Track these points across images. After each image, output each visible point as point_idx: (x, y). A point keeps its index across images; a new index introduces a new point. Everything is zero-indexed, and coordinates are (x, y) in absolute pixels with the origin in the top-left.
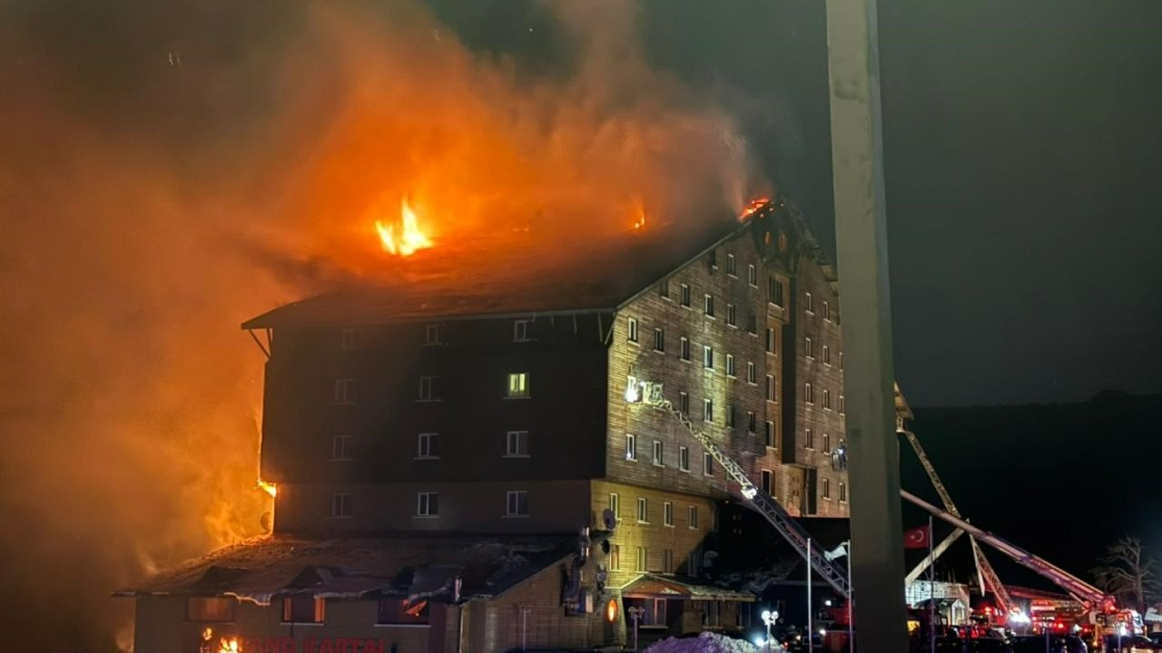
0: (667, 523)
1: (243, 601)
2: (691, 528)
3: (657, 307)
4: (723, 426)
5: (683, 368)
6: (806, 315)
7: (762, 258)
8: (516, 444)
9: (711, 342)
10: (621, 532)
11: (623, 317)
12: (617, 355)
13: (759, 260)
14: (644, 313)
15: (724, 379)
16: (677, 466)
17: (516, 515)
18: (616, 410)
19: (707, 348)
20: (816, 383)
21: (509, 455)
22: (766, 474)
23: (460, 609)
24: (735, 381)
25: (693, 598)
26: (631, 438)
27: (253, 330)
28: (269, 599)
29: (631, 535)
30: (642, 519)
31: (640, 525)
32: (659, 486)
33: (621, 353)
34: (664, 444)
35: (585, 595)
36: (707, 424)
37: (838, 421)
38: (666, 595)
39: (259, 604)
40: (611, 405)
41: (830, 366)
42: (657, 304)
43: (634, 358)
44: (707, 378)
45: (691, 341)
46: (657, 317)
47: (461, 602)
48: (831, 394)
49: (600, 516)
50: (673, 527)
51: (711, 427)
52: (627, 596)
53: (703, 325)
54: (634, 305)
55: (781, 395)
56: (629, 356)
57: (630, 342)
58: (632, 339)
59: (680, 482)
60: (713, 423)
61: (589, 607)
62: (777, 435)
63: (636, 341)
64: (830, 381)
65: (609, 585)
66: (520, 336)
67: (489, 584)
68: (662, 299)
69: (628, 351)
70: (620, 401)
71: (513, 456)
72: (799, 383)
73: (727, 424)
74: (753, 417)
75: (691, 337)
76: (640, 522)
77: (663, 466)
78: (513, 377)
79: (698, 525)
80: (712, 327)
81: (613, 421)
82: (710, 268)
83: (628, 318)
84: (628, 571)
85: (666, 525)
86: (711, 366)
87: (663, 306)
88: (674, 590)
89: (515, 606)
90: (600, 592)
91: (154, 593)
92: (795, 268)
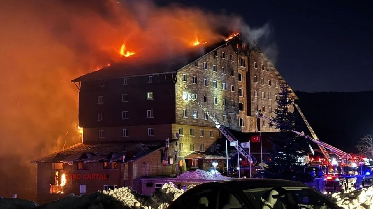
0: (202, 136)
1: (65, 163)
2: (211, 137)
3: (194, 70)
4: (221, 105)
5: (205, 88)
6: (254, 69)
7: (236, 52)
8: (150, 114)
9: (216, 79)
10: (184, 139)
11: (181, 74)
12: (178, 85)
13: (235, 53)
14: (189, 72)
15: (222, 91)
16: (204, 119)
17: (151, 135)
18: (179, 102)
19: (214, 81)
20: (259, 90)
21: (148, 117)
22: (241, 120)
23: (124, 164)
24: (226, 91)
25: (205, 159)
26: (185, 111)
27: (75, 82)
28: (72, 163)
29: (188, 140)
30: (192, 135)
31: (191, 137)
32: (197, 125)
33: (180, 85)
34: (198, 112)
35: (170, 159)
36: (215, 105)
37: (269, 102)
38: (197, 158)
39: (70, 164)
40: (176, 101)
41: (264, 84)
42: (194, 69)
43: (185, 86)
44: (215, 91)
45: (208, 80)
46: (194, 73)
47: (125, 162)
48: (265, 93)
49: (175, 135)
50: (204, 137)
51: (217, 106)
52: (186, 159)
53: (213, 75)
54: (185, 70)
55: (246, 94)
56: (184, 85)
57: (183, 81)
58: (185, 80)
59: (205, 123)
60: (217, 105)
61: (171, 162)
62: (245, 107)
63: (186, 81)
64: (265, 89)
65: (179, 155)
66: (151, 81)
67: (134, 157)
68: (196, 68)
69: (183, 84)
70: (181, 100)
71: (149, 117)
72: (252, 90)
73: (223, 104)
74: (233, 102)
75: (208, 78)
76: (191, 136)
77: (198, 119)
78: (149, 94)
79: (214, 136)
80: (216, 75)
81: (177, 106)
82: (215, 56)
83: (182, 74)
84: (187, 151)
85: (201, 136)
86: (216, 87)
87: (197, 69)
88: (201, 157)
89: (144, 163)
90: (176, 158)
91: (41, 162)
92: (249, 54)
